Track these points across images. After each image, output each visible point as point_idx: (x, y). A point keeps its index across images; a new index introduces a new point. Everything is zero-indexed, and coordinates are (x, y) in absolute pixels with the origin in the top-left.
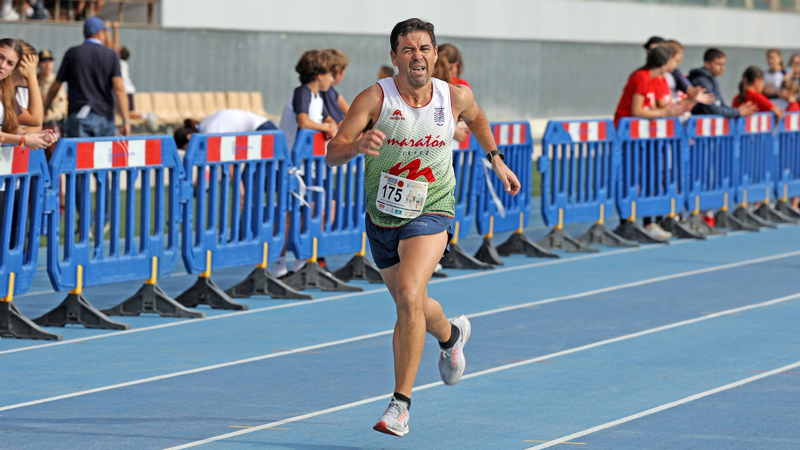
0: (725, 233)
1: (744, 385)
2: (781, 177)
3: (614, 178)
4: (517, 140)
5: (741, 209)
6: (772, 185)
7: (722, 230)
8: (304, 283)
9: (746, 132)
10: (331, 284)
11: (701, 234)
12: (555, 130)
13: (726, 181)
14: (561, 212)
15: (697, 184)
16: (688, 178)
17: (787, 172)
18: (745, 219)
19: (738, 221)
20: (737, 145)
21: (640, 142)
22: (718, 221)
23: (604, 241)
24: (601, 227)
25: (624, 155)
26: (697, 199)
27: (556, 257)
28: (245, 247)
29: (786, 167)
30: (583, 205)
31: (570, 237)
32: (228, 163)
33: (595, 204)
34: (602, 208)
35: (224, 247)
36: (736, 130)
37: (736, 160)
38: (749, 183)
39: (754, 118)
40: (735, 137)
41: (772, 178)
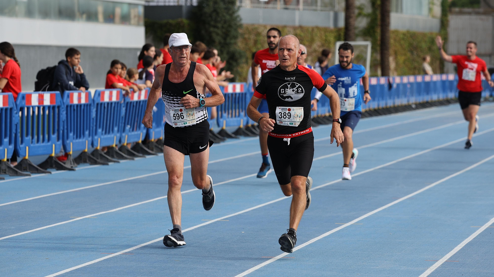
0: (86, 166)
2: (124, 131)
3: (14, 131)
5: (96, 150)
6: (118, 135)
7: (85, 164)
9: (101, 101)
11: (72, 167)
13: (87, 133)
17: (128, 127)
18: (99, 157)
19: (95, 158)
20: (94, 111)
21: (33, 108)
22: (82, 158)
23: (7, 173)
24: (5, 163)
26: (71, 144)
29: (128, 124)
33: (1, 148)
34: (6, 150)
36: (93, 100)
37: (93, 119)
38: (102, 134)
39: (107, 93)
40: (92, 104)
41: (118, 131)
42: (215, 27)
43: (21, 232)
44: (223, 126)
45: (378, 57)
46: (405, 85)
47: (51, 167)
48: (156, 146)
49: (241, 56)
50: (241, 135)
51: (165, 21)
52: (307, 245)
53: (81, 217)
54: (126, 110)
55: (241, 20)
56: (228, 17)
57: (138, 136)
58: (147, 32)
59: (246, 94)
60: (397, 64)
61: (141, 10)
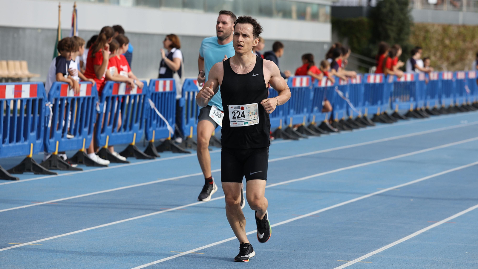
0: (280, 141)
1: (289, 222)
2: (312, 111)
4: (168, 89)
5: (289, 127)
6: (307, 115)
7: (279, 139)
8: (50, 166)
9: (294, 86)
10: (65, 166)
12: (189, 84)
13: (281, 113)
14: (192, 128)
17: (316, 109)
18: (292, 134)
19: (287, 134)
22: (276, 134)
27: (189, 153)
28: (20, 146)
29: (316, 106)
32: (10, 100)
35: (7, 145)
38: (294, 114)
39: (298, 79)
41: (307, 111)
42: (391, 24)
44: (395, 109)
48: (339, 125)
51: (348, 19)
52: (466, 212)
53: (275, 183)
54: (314, 94)
55: (412, 19)
56: (402, 17)
57: (324, 117)
58: (333, 29)
61: (328, 10)
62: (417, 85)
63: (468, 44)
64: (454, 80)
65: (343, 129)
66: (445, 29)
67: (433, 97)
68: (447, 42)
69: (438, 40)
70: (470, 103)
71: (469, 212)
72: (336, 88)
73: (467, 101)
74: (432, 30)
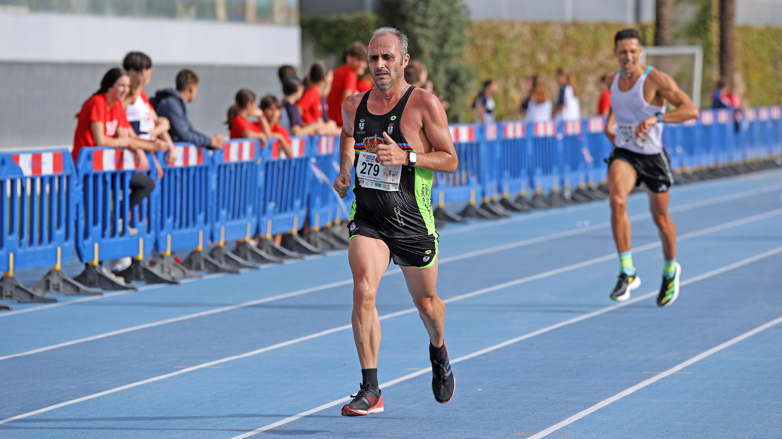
0: (200, 277)
2: (264, 212)
3: (73, 216)
5: (218, 248)
6: (254, 220)
7: (198, 273)
9: (224, 162)
11: (173, 278)
12: (3, 162)
13: (201, 217)
14: (11, 256)
15: (169, 221)
16: (159, 215)
17: (271, 206)
18: (223, 259)
19: (215, 262)
20: (213, 177)
21: (104, 175)
22: (190, 262)
23: (61, 290)
24: (58, 272)
25: (85, 190)
26: (169, 237)
27: (7, 308)
29: (271, 200)
30: (36, 248)
31: (22, 286)
33: (51, 247)
34: (59, 250)
36: (213, 160)
37: (212, 193)
38: (227, 219)
39: (234, 145)
40: (211, 167)
41: (254, 213)
42: (423, 25)
43: (88, 395)
44: (438, 201)
45: (715, 75)
46: (763, 124)
47: (138, 278)
48: (322, 240)
49: (470, 78)
50: (471, 216)
51: (333, 17)
52: (593, 411)
53: (193, 366)
54: (266, 175)
55: (468, 13)
56: (445, 9)
57: (290, 222)
58: (303, 38)
59: (478, 145)
60: (749, 86)
62: (483, 149)
63: (585, 62)
64: (560, 136)
65: (332, 247)
66: (537, 30)
67: (515, 174)
68: (542, 58)
69: (523, 55)
70: (593, 184)
71: (599, 411)
72: (313, 160)
73: (587, 179)
74: (511, 35)
